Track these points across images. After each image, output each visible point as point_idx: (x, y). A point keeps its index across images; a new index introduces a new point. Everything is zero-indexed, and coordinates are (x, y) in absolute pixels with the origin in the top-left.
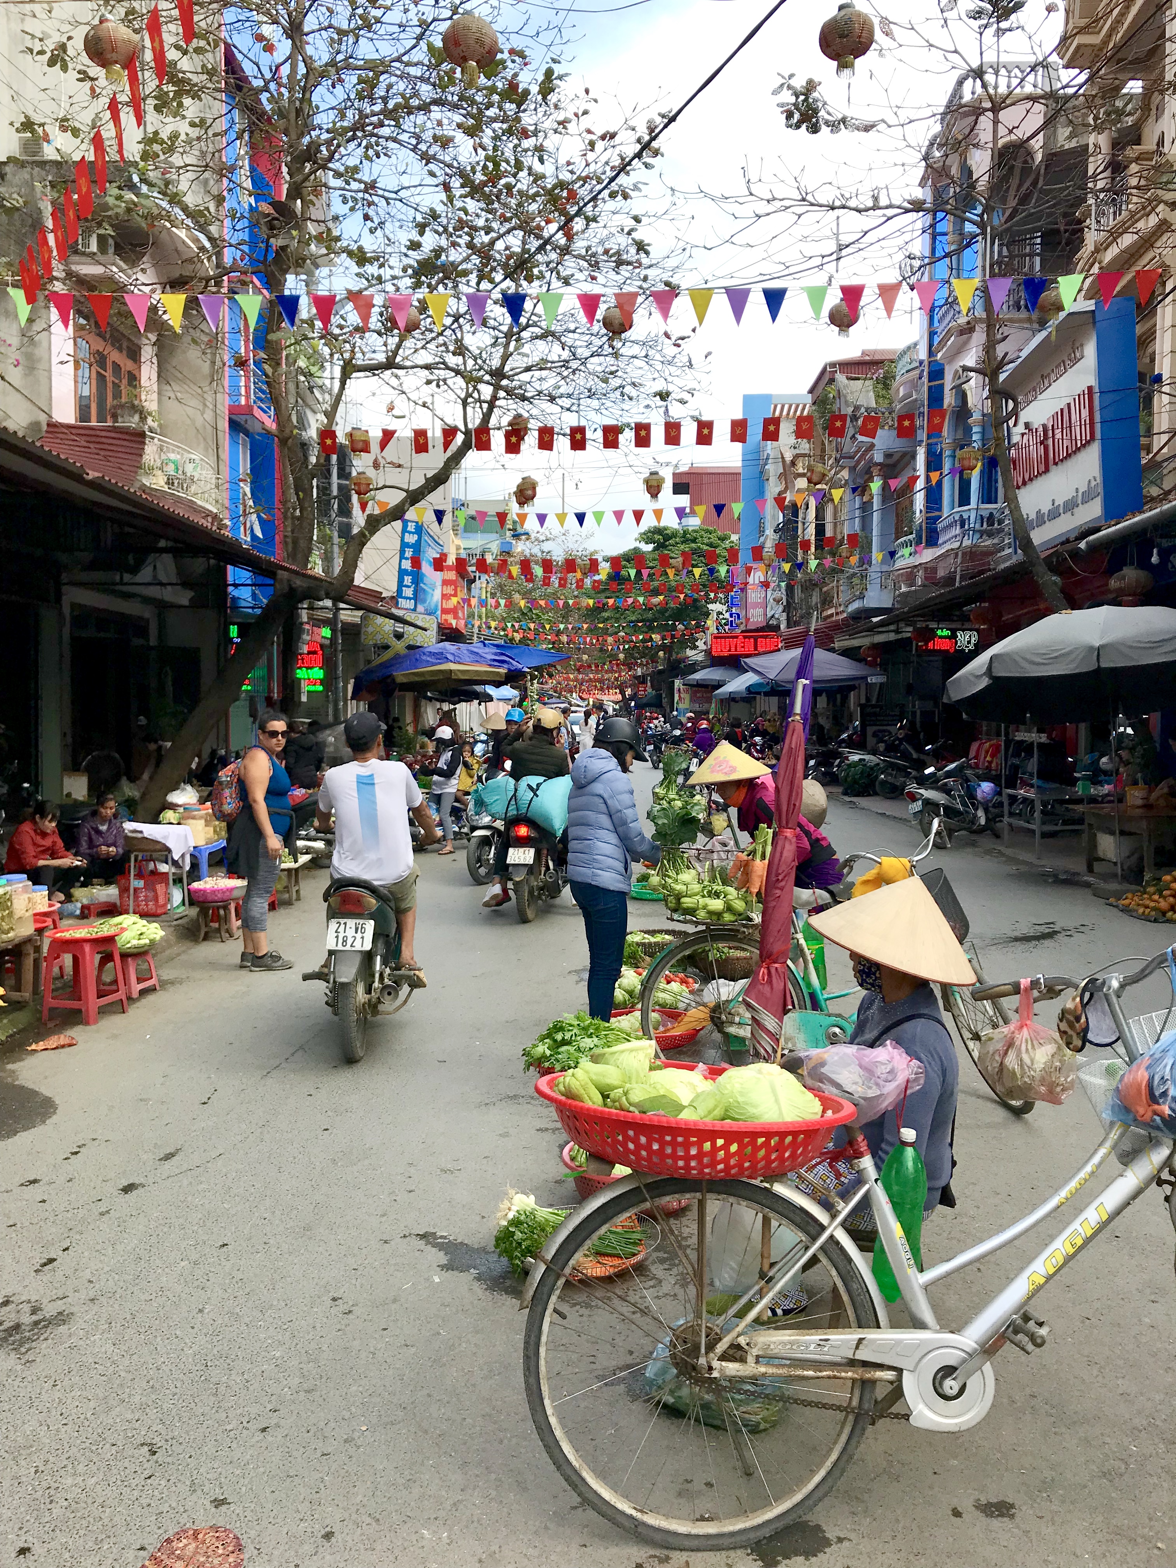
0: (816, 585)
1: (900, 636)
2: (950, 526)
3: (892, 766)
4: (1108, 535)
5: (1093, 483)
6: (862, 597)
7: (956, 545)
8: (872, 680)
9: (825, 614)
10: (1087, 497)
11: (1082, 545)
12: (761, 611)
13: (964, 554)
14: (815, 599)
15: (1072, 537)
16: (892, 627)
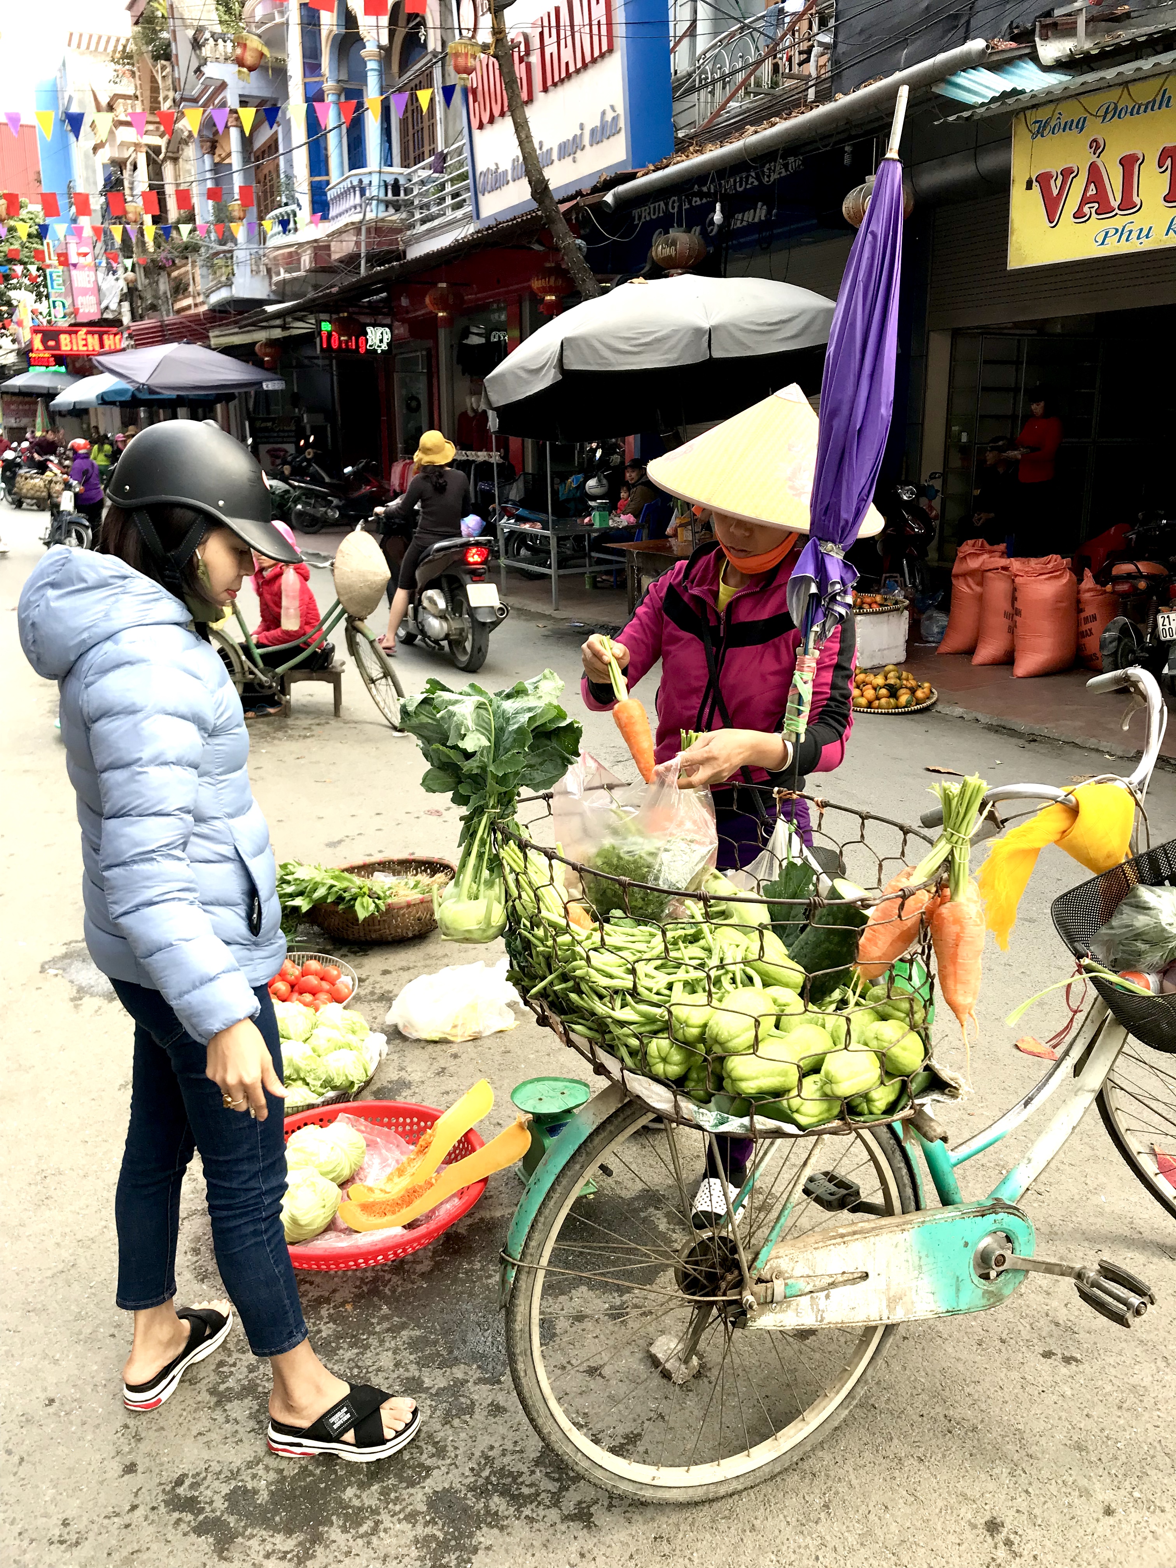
0: (162, 268)
1: (286, 333)
2: (345, 194)
3: (308, 493)
4: (651, 184)
5: (609, 117)
6: (229, 284)
7: (357, 218)
8: (268, 386)
9: (179, 305)
10: (602, 133)
11: (609, 198)
12: (93, 299)
13: (368, 231)
14: (164, 286)
15: (586, 188)
16: (278, 322)
